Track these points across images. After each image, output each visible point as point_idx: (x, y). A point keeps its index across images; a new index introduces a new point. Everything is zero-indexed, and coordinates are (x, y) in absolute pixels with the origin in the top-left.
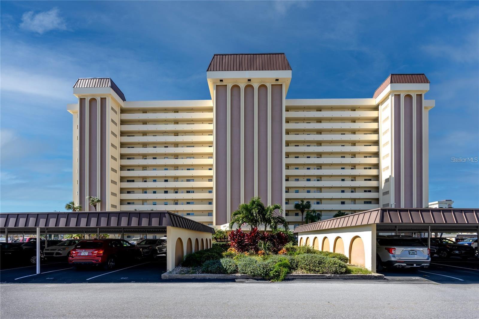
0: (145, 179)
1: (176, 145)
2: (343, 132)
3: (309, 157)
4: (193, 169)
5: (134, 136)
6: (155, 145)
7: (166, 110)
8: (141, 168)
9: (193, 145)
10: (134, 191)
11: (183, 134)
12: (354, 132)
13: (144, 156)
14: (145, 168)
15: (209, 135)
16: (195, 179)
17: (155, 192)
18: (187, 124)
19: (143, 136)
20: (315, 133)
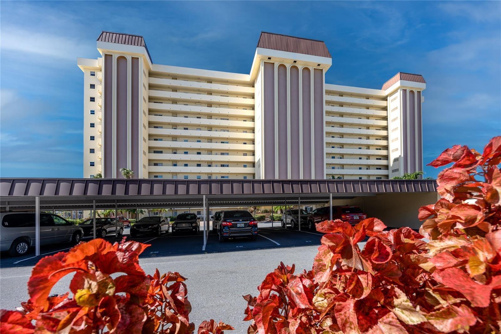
0: (175, 151)
1: (210, 116)
2: (360, 116)
3: (334, 137)
4: (228, 143)
5: (162, 103)
6: (186, 115)
7: (199, 79)
8: (171, 139)
9: (227, 118)
10: (162, 164)
11: (216, 106)
12: (368, 117)
13: (175, 126)
14: (175, 138)
15: (243, 109)
16: (230, 153)
17: (186, 165)
18: (221, 96)
19: (172, 104)
20: (338, 115)
